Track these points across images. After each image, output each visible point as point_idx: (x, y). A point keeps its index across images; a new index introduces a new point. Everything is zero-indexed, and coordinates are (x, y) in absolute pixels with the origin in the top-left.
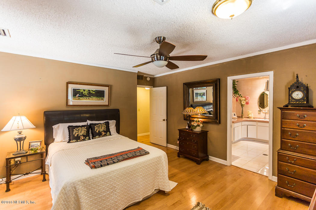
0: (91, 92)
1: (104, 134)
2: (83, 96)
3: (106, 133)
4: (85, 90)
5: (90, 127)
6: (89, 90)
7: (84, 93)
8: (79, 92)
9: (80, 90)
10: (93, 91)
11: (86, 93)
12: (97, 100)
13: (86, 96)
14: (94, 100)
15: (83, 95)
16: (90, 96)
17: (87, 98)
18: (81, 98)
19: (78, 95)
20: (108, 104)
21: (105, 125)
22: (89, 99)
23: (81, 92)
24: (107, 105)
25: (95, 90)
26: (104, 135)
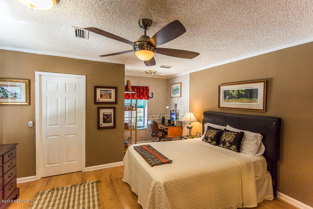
0: (240, 92)
1: (228, 145)
2: (232, 98)
3: (231, 145)
4: (234, 91)
5: (220, 133)
6: (238, 91)
7: (233, 94)
8: (228, 94)
9: (229, 92)
10: (242, 91)
11: (235, 94)
12: (248, 102)
13: (235, 97)
14: (243, 103)
15: (232, 96)
16: (239, 98)
17: (236, 100)
18: (230, 100)
19: (227, 97)
20: (262, 109)
21: (235, 135)
22: (238, 101)
23: (230, 93)
24: (260, 110)
25: (245, 89)
26: (228, 147)
